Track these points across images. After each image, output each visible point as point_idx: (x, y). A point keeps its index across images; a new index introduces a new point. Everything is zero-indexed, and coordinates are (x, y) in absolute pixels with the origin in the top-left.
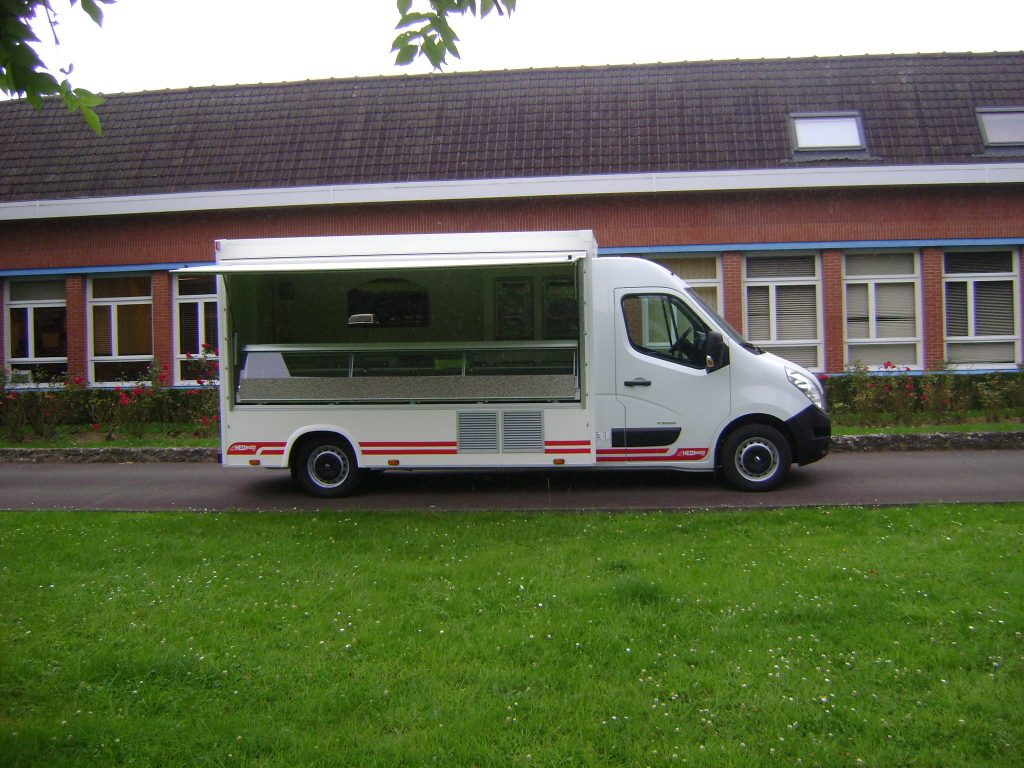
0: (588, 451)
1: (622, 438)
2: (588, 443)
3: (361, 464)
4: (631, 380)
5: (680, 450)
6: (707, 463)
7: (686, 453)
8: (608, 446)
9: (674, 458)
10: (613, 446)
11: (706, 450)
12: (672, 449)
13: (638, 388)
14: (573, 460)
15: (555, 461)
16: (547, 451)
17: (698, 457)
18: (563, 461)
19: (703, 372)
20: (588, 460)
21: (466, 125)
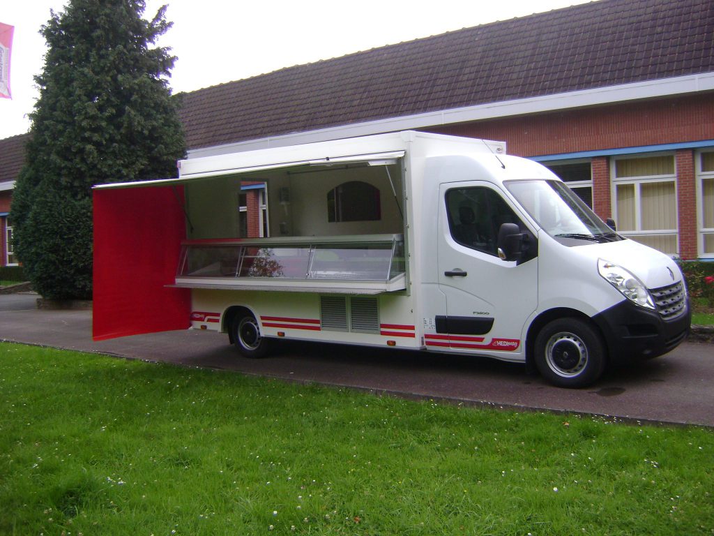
0: (413, 335)
1: (446, 325)
2: (412, 328)
3: (262, 334)
4: (450, 270)
5: (494, 340)
6: (519, 355)
7: (500, 343)
8: (434, 332)
9: (490, 347)
10: (437, 332)
11: (518, 341)
12: (488, 338)
13: (456, 278)
14: (403, 343)
15: (388, 342)
16: (383, 333)
17: (511, 348)
18: (394, 343)
19: (513, 264)
20: (413, 344)
21: (554, 52)
